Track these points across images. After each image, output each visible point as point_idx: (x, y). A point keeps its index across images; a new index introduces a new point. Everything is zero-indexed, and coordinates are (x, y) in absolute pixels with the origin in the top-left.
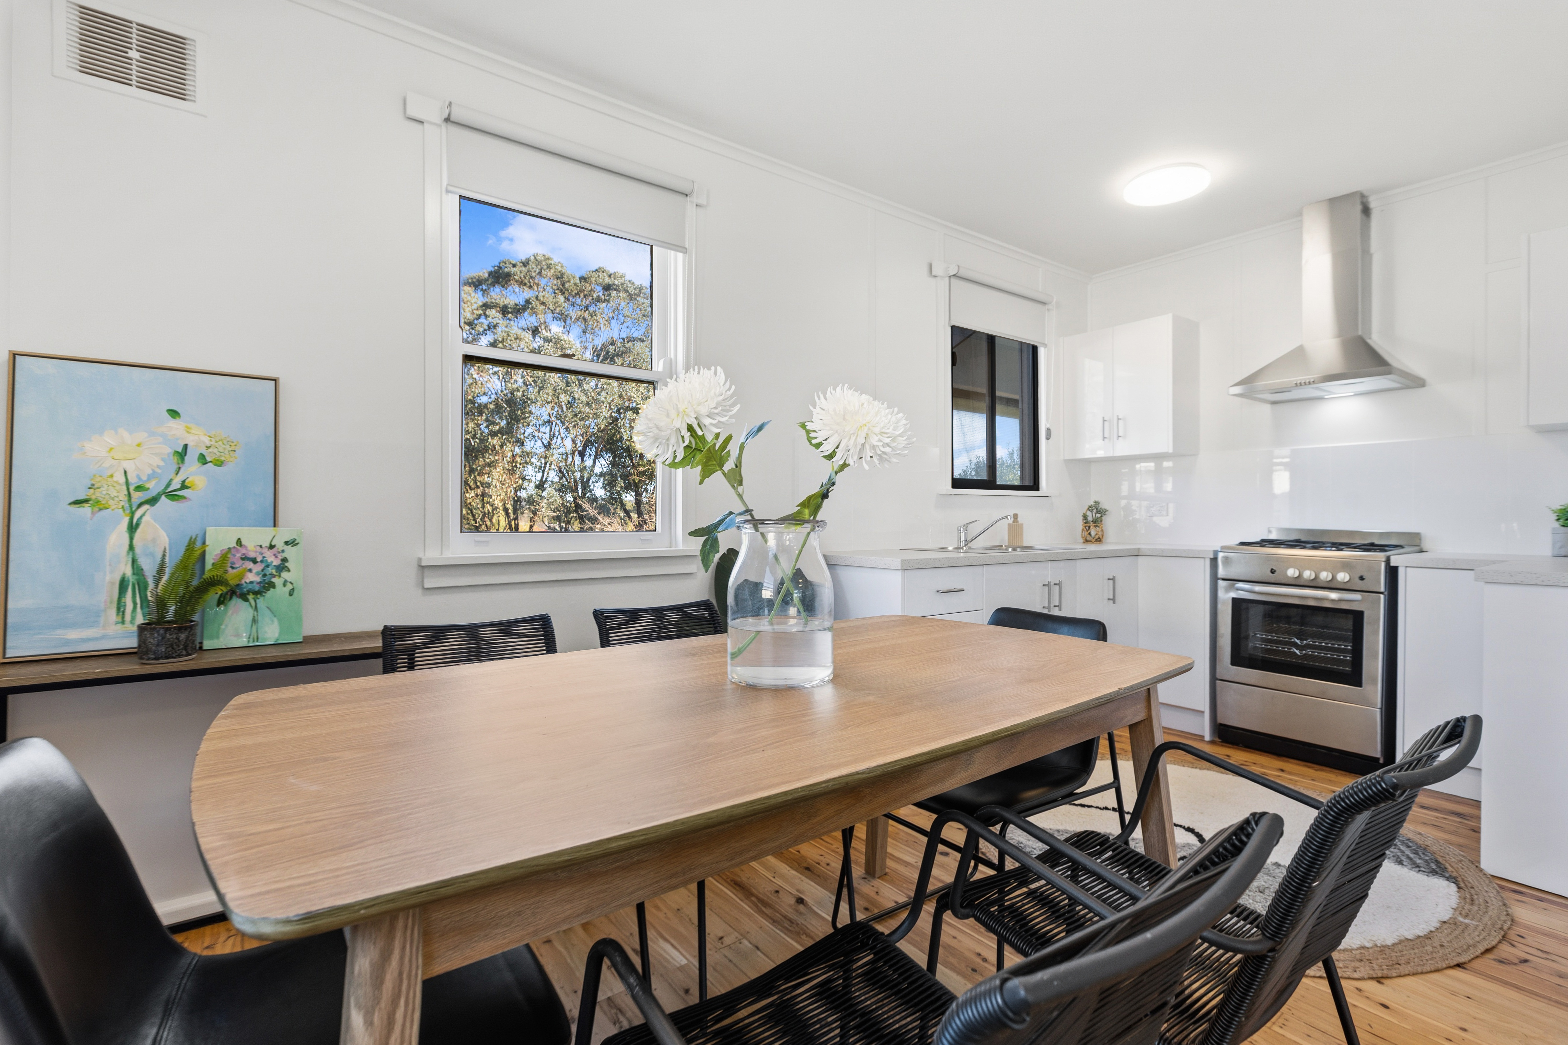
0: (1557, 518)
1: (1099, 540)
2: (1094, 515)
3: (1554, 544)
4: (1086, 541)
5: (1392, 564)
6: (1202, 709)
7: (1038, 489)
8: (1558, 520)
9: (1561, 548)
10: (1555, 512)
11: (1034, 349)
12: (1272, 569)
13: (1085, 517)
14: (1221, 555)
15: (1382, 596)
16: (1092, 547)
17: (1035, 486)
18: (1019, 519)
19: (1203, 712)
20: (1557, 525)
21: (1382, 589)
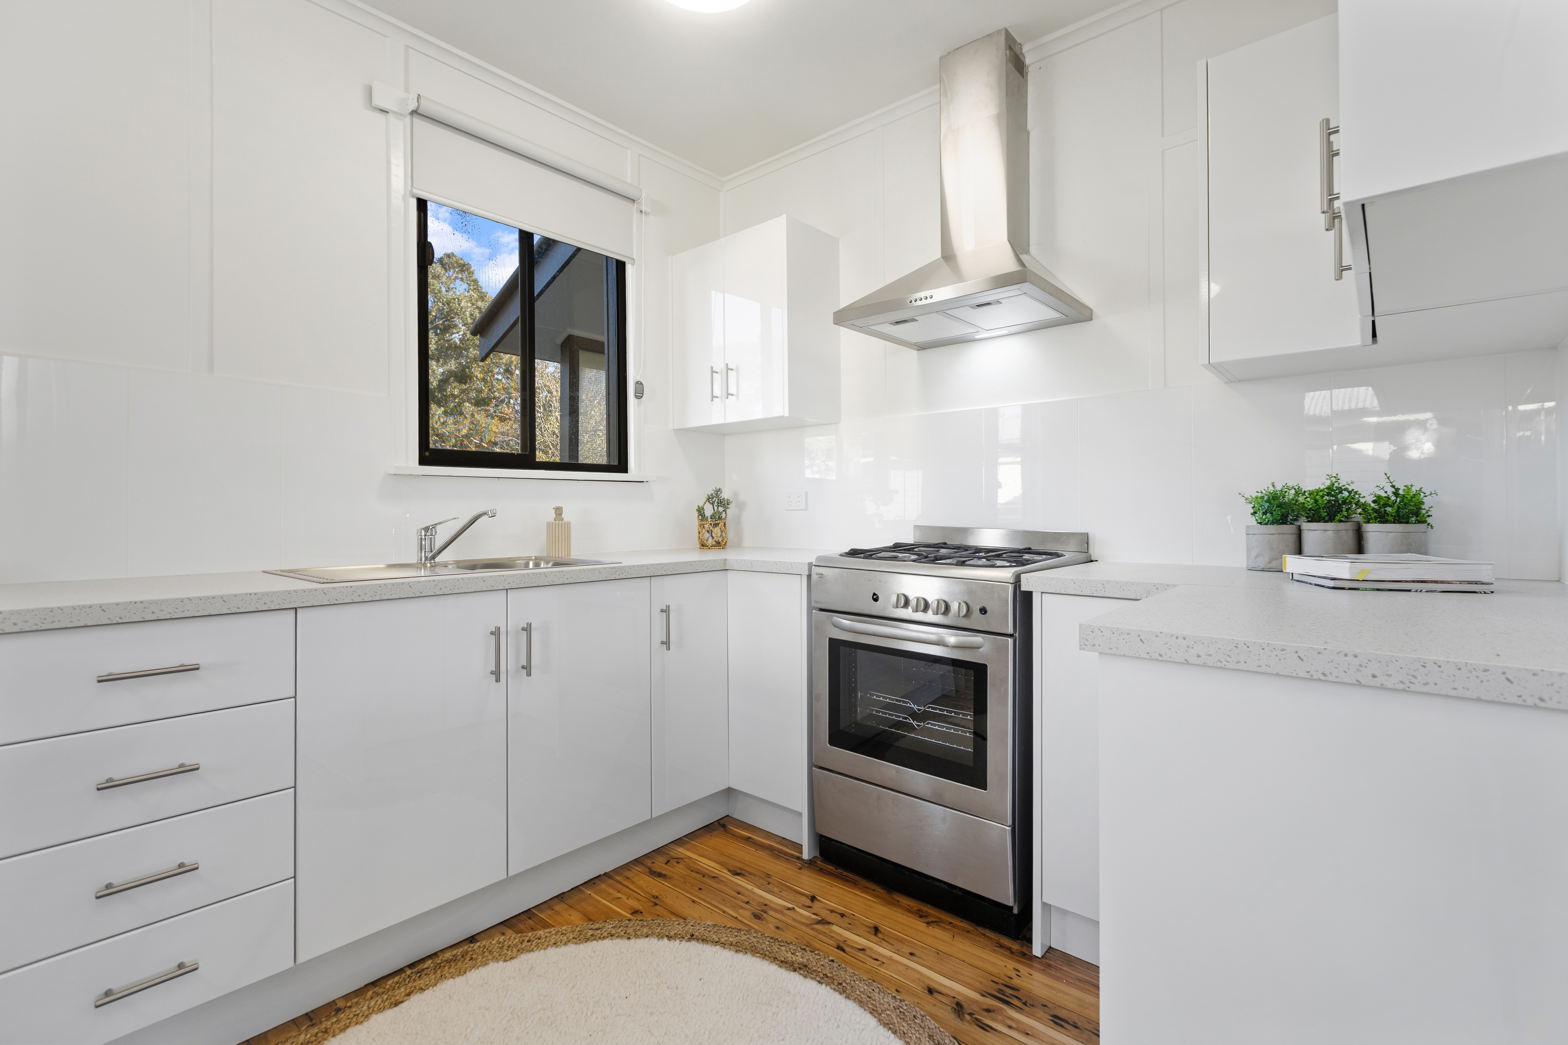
0: (1252, 511)
1: (719, 545)
2: (716, 508)
3: (1249, 551)
4: (703, 545)
5: (1024, 588)
6: (799, 810)
7: (625, 470)
8: (1255, 513)
9: (1257, 557)
10: (1251, 503)
11: (621, 266)
12: (874, 594)
13: (700, 511)
14: (815, 570)
15: (1010, 641)
16: (712, 556)
17: (621, 466)
18: (563, 516)
19: (800, 814)
20: (1252, 521)
21: (1010, 630)
